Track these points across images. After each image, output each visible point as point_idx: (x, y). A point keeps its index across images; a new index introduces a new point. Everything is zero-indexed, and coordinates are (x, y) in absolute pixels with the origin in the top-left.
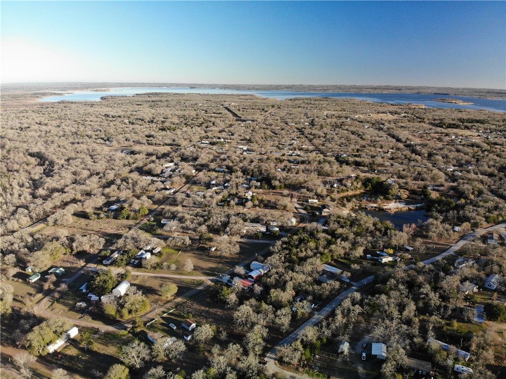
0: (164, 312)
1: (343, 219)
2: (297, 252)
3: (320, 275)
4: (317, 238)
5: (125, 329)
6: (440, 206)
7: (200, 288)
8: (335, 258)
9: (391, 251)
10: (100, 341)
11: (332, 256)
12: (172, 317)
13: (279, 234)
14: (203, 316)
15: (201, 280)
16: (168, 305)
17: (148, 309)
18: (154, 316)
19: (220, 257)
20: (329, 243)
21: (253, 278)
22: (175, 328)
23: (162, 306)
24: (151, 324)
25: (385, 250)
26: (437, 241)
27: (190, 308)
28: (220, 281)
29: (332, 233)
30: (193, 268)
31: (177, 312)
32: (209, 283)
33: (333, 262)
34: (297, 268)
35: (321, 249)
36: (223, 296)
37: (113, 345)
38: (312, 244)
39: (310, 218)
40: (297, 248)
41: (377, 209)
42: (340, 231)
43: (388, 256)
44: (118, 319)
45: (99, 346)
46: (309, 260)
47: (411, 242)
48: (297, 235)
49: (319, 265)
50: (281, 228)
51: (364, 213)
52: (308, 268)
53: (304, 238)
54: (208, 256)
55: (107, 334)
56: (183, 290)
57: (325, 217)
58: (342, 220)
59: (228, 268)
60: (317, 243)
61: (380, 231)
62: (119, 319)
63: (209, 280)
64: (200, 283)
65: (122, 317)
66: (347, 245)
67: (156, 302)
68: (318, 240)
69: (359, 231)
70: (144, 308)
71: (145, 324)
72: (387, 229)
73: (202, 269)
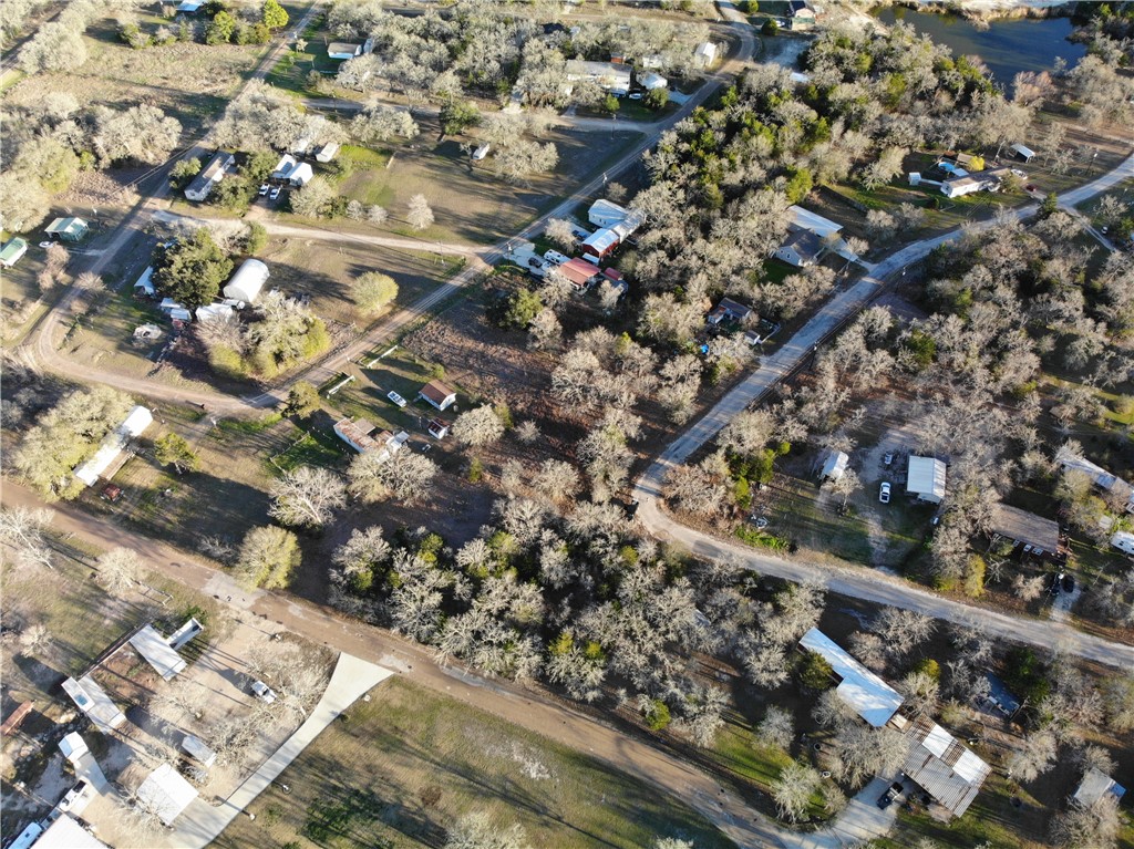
0: (370, 356)
1: (852, 48)
2: (721, 168)
3: (781, 245)
4: (779, 118)
5: (273, 405)
6: (1114, 13)
7: (458, 281)
8: (824, 182)
9: (978, 163)
10: (213, 443)
11: (815, 179)
12: (393, 370)
13: (668, 102)
14: (471, 367)
15: (457, 257)
16: (379, 334)
17: (326, 344)
18: (344, 365)
19: (504, 180)
20: (810, 134)
21: (595, 253)
22: (402, 403)
23: (361, 336)
24: (339, 392)
25: (962, 156)
26: (1097, 131)
27: (436, 341)
28: (509, 262)
29: (819, 101)
30: (431, 217)
31: (404, 354)
32: (481, 266)
33: (815, 196)
34: (721, 226)
35: (787, 158)
36: (520, 314)
37: (247, 455)
38: (763, 143)
39: (755, 41)
40: (720, 155)
41: (943, 11)
42: (843, 92)
43: (968, 179)
44: (250, 376)
45: (213, 456)
46: (755, 200)
47: (1034, 132)
48: (720, 108)
49: (780, 210)
50: (676, 78)
51: (911, 27)
52: (750, 225)
53: (740, 118)
54: (469, 174)
55: (228, 422)
56: (412, 287)
57: (799, 36)
58: (848, 52)
59: (528, 217)
60: (777, 135)
61: (953, 92)
62: (254, 376)
63: (479, 255)
64: (457, 268)
65: (258, 369)
66: (859, 142)
67: (344, 322)
68: (780, 124)
69: (893, 91)
70: (313, 344)
71: (323, 391)
72: (971, 86)
73: (458, 219)
